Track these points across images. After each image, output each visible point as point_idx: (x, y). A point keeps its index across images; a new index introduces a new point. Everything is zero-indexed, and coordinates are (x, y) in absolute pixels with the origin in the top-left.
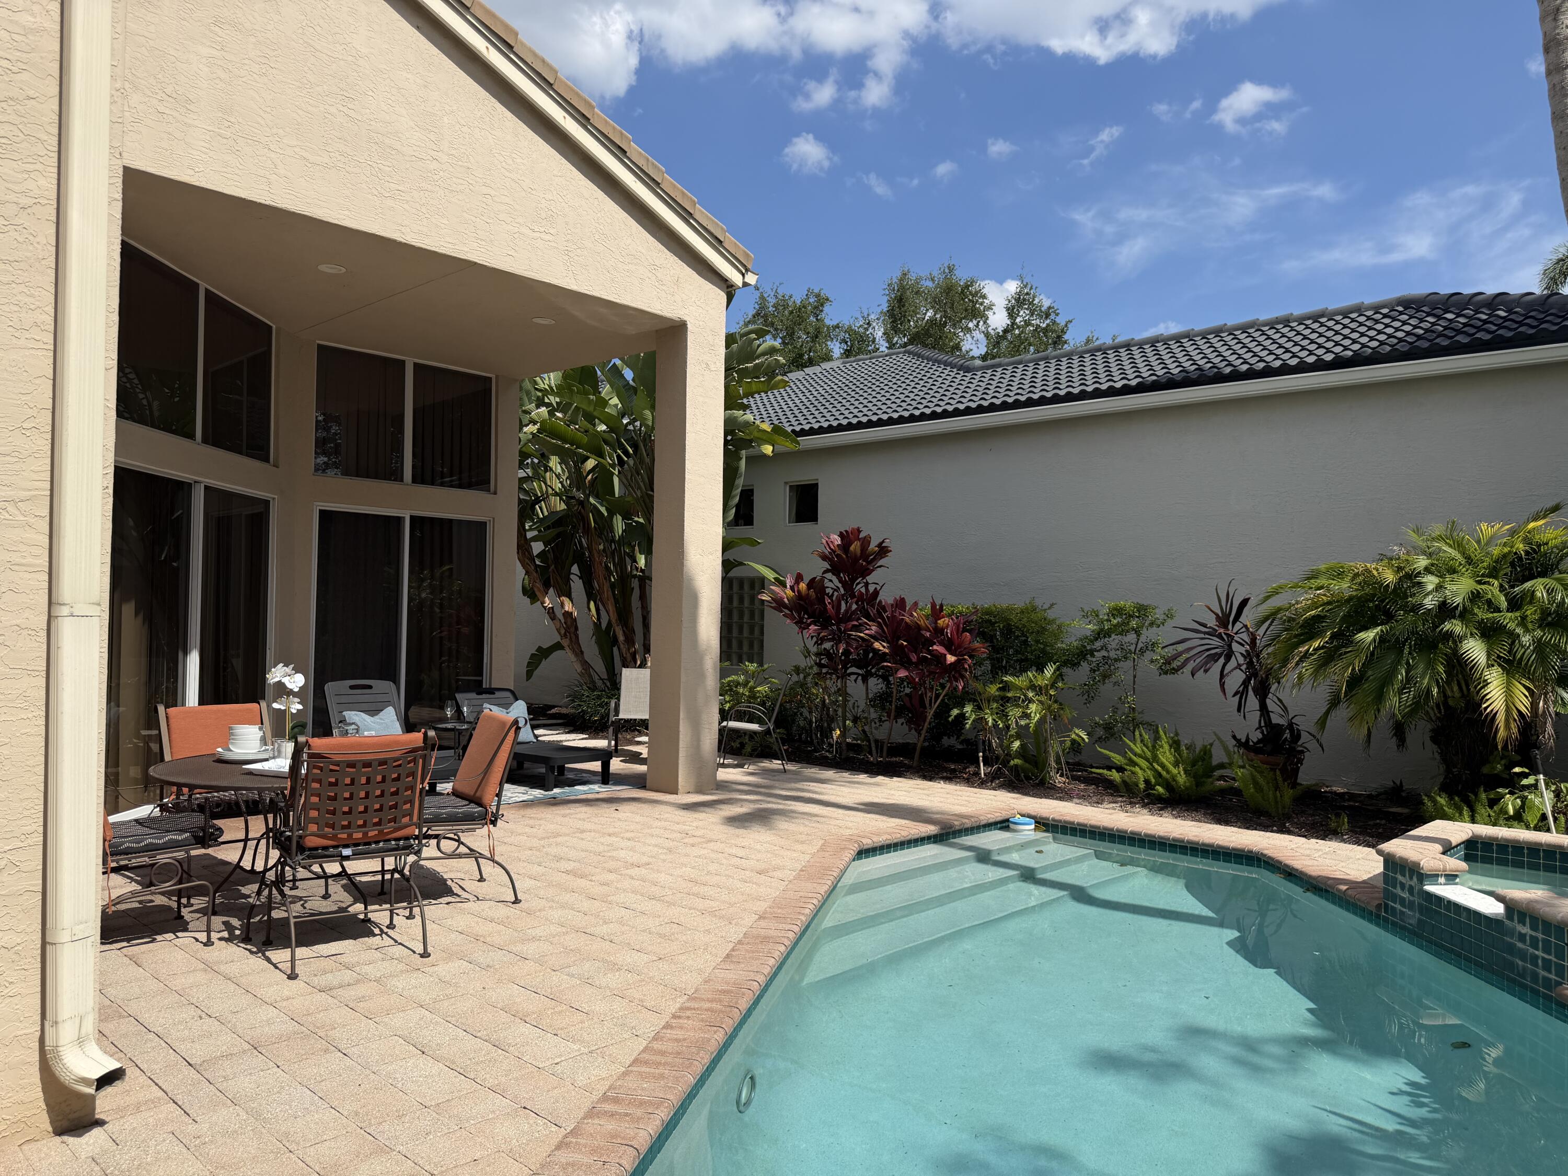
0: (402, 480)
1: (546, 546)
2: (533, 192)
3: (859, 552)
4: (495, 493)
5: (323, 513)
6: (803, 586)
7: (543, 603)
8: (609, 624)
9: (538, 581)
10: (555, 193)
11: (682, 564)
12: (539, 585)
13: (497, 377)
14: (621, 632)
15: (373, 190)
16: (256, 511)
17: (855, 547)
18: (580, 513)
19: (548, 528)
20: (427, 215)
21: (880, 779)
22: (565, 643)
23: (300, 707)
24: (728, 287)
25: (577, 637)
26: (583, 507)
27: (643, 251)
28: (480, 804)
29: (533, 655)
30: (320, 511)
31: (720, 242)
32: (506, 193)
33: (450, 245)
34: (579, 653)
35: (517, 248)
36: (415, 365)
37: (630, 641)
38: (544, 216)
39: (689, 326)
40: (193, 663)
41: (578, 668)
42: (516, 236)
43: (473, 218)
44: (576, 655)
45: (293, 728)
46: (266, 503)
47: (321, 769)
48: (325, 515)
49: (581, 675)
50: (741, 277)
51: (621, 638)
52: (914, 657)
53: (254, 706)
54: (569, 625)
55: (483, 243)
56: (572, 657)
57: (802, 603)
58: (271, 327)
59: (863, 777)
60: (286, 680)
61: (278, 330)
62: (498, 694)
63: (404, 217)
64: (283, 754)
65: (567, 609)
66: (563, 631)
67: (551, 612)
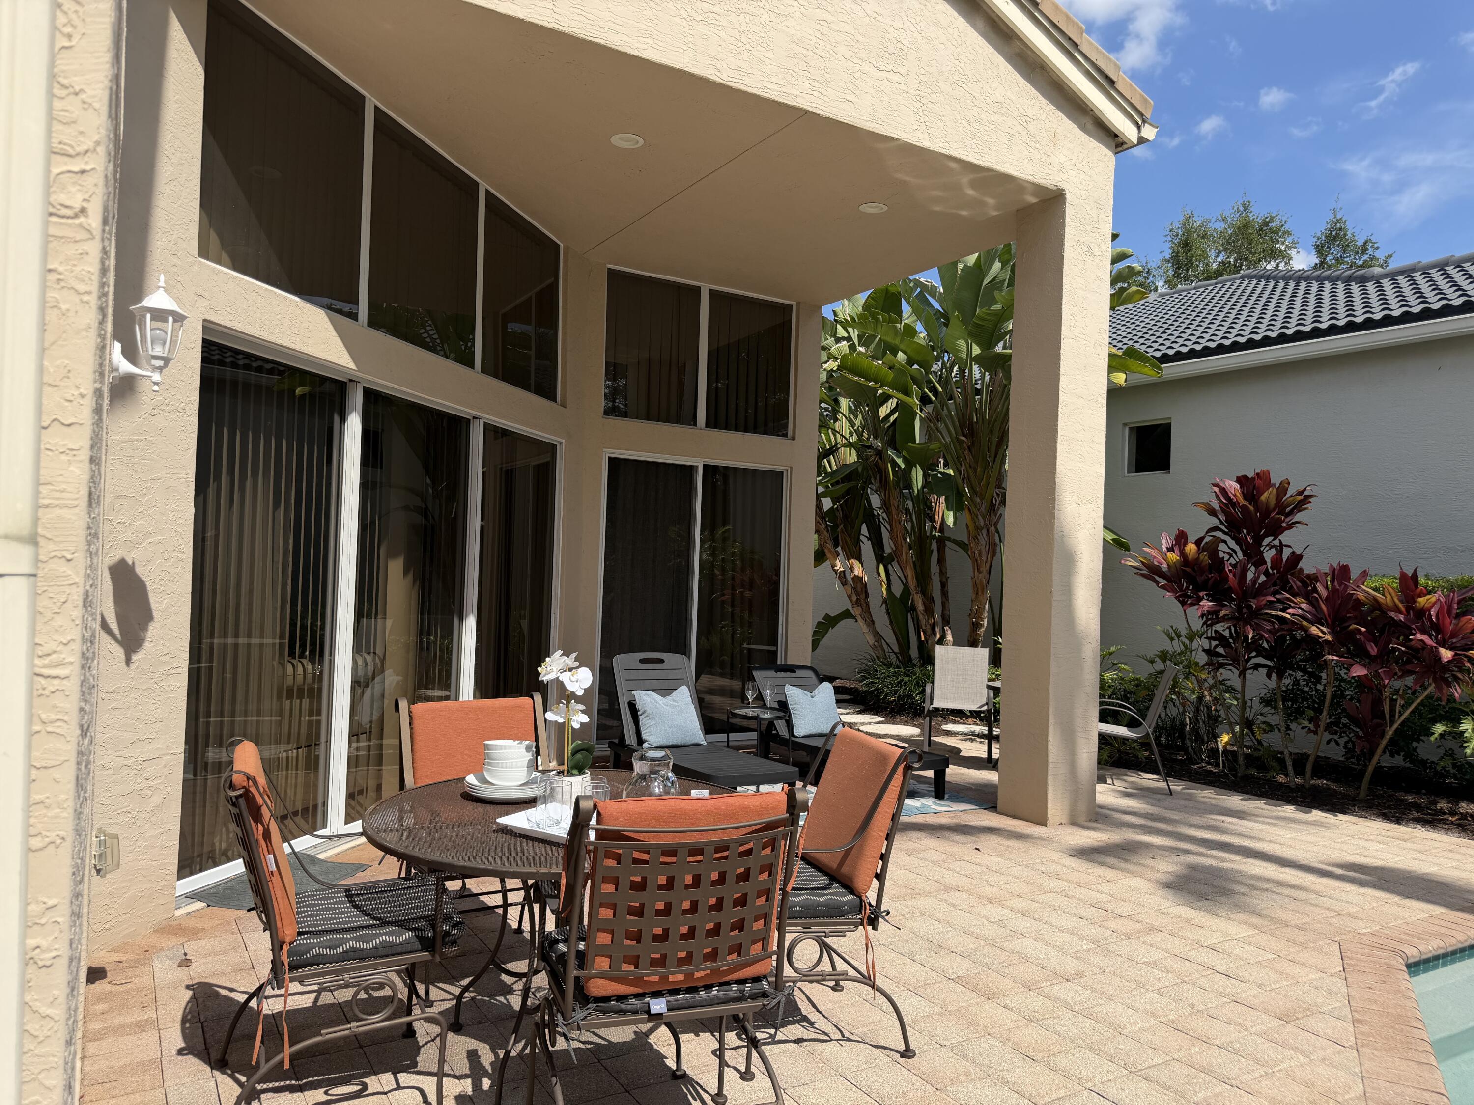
0: (695, 424)
1: (834, 504)
2: (880, 18)
3: (1273, 502)
4: (793, 439)
5: (612, 460)
6: (1191, 548)
7: (833, 566)
8: (906, 592)
9: (829, 541)
10: (906, 19)
11: (1053, 516)
12: (830, 545)
13: (798, 304)
14: (920, 601)
15: (683, 12)
16: (541, 461)
17: (1267, 496)
18: (876, 464)
19: (837, 483)
20: (748, 47)
21: (1316, 815)
22: (856, 611)
23: (585, 719)
24: (1117, 146)
25: (868, 604)
26: (881, 458)
27: (1012, 97)
28: (851, 890)
29: (819, 623)
30: (610, 458)
31: (1112, 82)
32: (845, 19)
33: (775, 87)
34: (871, 623)
35: (857, 92)
36: (713, 293)
37: (929, 611)
38: (891, 49)
39: (1068, 196)
40: (469, 630)
41: (871, 639)
42: (857, 75)
43: (805, 52)
44: (868, 626)
45: (575, 753)
46: (553, 448)
47: (618, 858)
48: (614, 463)
49: (874, 647)
50: (1135, 129)
51: (920, 607)
52: (1373, 650)
53: (526, 701)
54: (859, 590)
55: (816, 84)
56: (865, 628)
57: (1187, 569)
58: (558, 246)
59: (1289, 810)
60: (565, 678)
61: (567, 248)
62: (800, 673)
63: (719, 49)
64: (559, 796)
65: (856, 573)
66: (854, 598)
67: (842, 576)
